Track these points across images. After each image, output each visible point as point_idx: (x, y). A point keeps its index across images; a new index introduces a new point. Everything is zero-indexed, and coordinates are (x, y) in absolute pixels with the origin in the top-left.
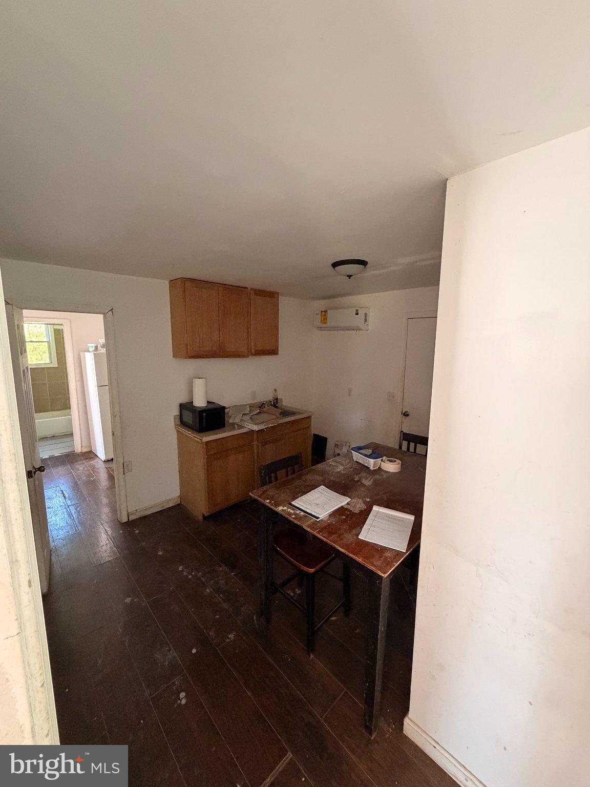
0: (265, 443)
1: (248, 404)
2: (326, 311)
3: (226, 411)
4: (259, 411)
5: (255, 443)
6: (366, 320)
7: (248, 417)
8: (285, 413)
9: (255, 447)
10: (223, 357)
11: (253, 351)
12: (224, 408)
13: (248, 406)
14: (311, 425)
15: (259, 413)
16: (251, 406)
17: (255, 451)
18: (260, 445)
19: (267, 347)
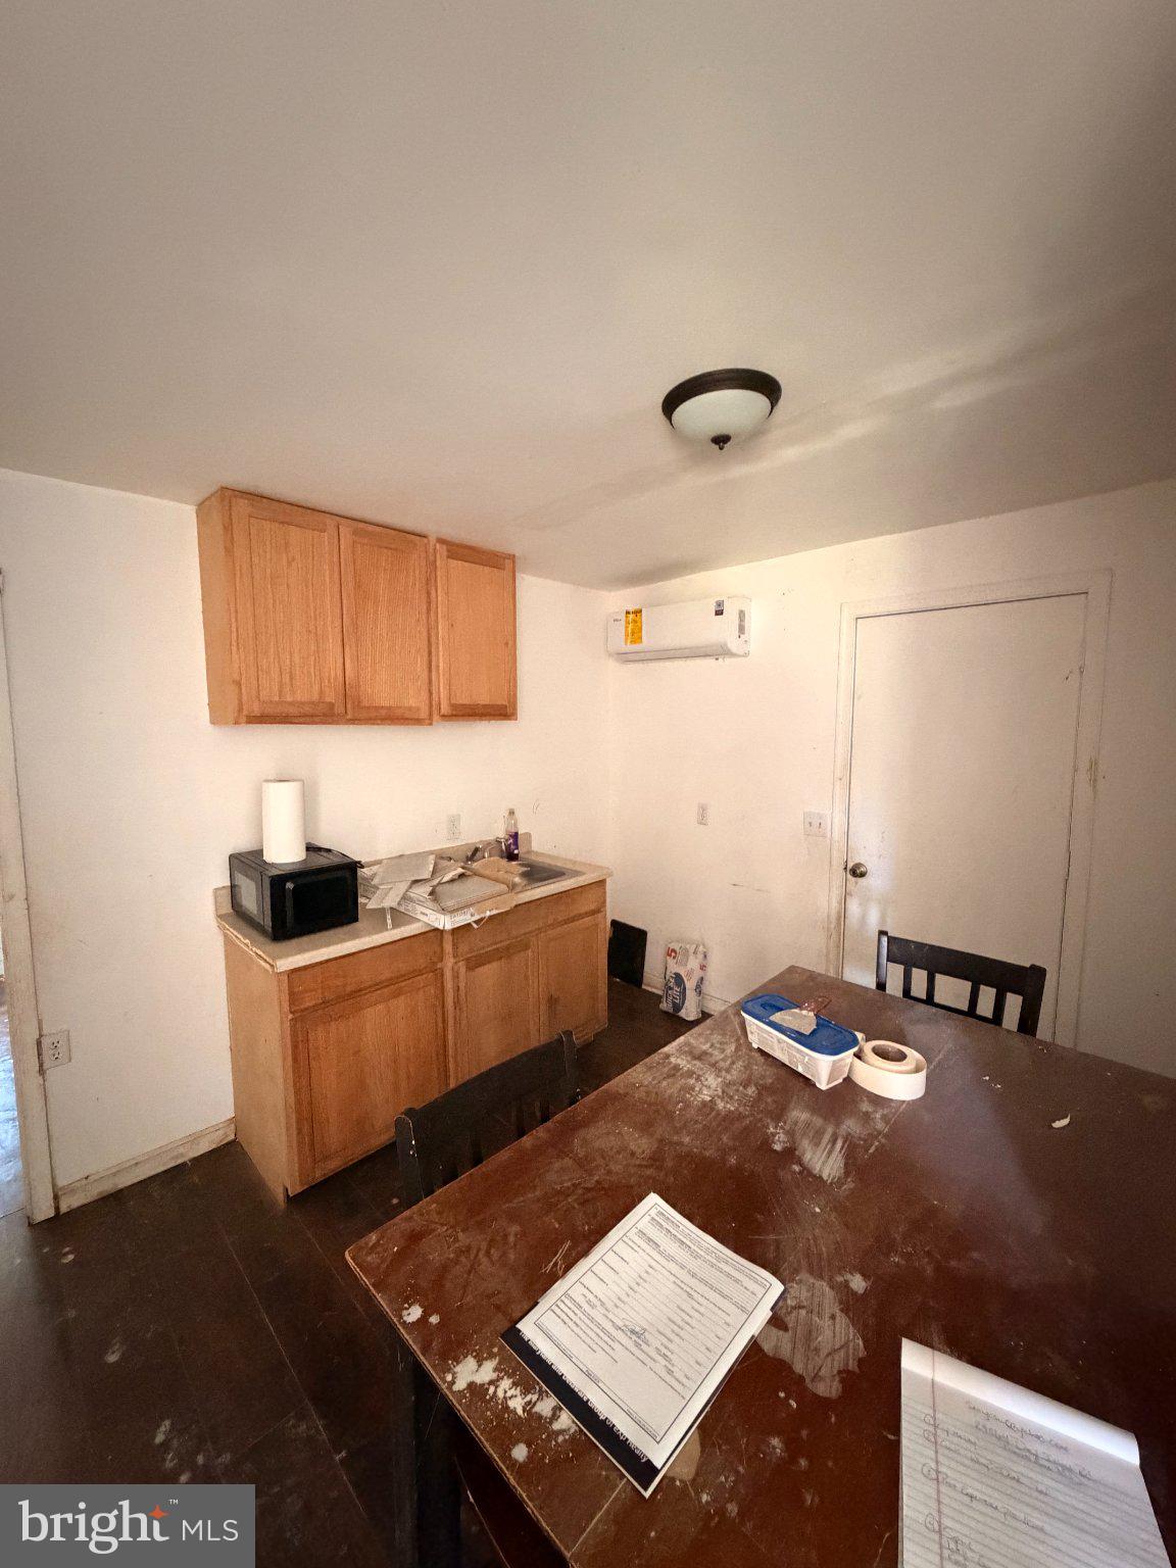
0: (475, 963)
1: (432, 853)
2: (638, 612)
3: (362, 872)
4: (460, 870)
5: (449, 962)
6: (742, 629)
7: (422, 891)
8: (537, 873)
9: (448, 974)
10: (354, 721)
11: (445, 709)
12: (353, 867)
13: (432, 857)
14: (604, 902)
15: (462, 876)
16: (442, 857)
17: (449, 985)
18: (463, 970)
19: (484, 699)
